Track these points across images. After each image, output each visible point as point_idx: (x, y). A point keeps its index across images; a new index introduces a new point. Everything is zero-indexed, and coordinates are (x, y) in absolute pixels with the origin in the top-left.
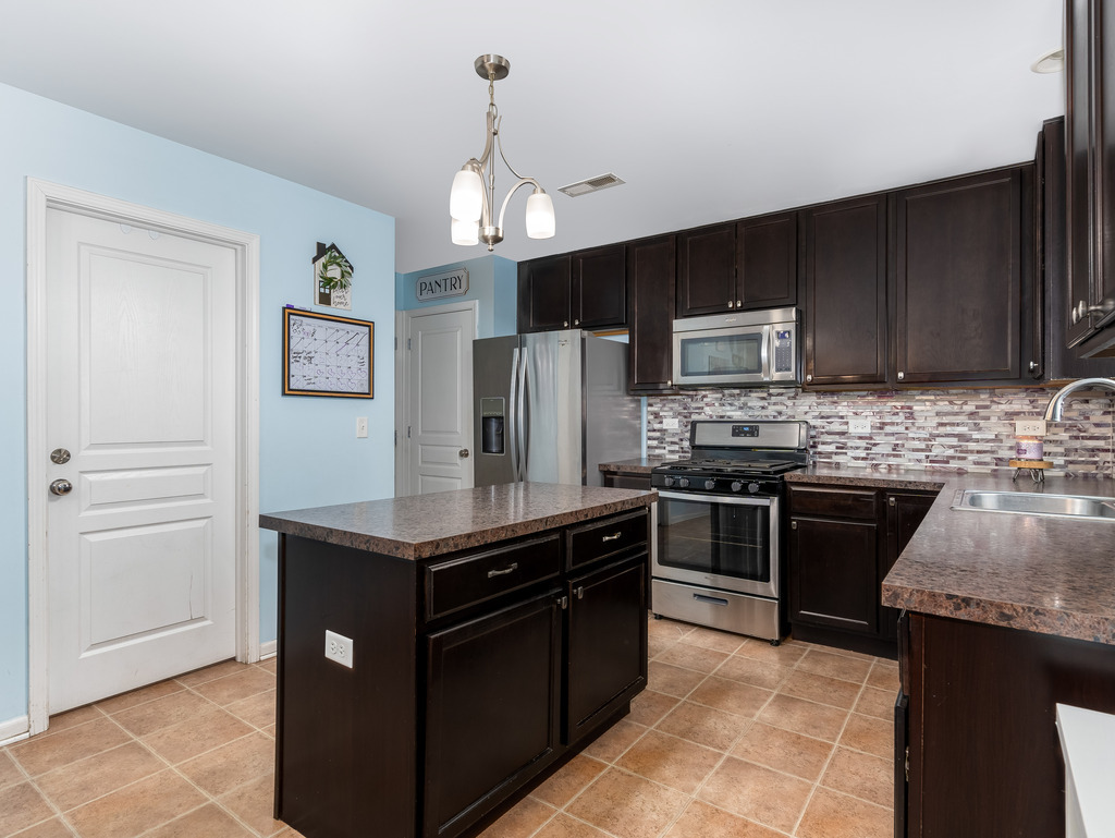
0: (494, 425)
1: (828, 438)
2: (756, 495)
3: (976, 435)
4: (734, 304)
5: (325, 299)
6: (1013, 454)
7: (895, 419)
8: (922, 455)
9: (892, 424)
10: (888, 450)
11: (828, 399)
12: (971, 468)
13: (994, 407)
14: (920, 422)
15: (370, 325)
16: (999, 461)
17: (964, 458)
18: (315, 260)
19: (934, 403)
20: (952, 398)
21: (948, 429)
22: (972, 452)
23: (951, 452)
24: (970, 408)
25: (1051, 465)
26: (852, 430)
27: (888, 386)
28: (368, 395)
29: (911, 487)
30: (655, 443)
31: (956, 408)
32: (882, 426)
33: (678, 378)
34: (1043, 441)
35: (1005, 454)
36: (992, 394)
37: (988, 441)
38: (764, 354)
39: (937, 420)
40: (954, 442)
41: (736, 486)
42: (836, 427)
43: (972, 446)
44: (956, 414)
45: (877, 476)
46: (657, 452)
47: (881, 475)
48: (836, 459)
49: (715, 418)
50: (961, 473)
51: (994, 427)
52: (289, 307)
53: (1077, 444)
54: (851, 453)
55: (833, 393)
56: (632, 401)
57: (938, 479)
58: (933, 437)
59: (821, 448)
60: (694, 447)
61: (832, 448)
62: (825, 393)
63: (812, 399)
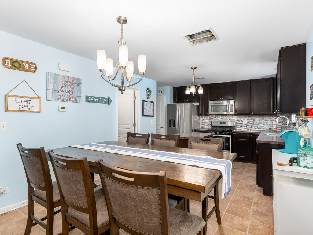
0: (172, 121)
1: (238, 124)
2: (227, 135)
3: (266, 124)
4: (221, 99)
5: (148, 98)
6: (272, 127)
7: (251, 121)
8: (256, 128)
9: (251, 122)
10: (250, 127)
11: (239, 117)
12: (265, 130)
13: (269, 119)
14: (256, 121)
15: (153, 102)
16: (270, 129)
17: (264, 128)
18: (147, 91)
19: (258, 118)
20: (262, 117)
21: (261, 123)
22: (265, 127)
23: (262, 127)
24: (265, 119)
25: (278, 129)
26: (243, 123)
27: (251, 115)
28: (153, 116)
29: (255, 133)
30: (203, 125)
31: (262, 119)
32: (249, 122)
33: (210, 113)
34: (277, 125)
35: (271, 127)
36: (269, 117)
37: (268, 125)
38: (228, 108)
39: (259, 121)
40: (262, 125)
41: (223, 133)
42: (240, 122)
43: (265, 126)
44: (263, 120)
45: (248, 131)
46: (203, 127)
47: (249, 131)
48: (240, 128)
49: (216, 120)
50: (263, 131)
51: (269, 122)
52: (143, 100)
53: (283, 126)
54: (243, 127)
55: (240, 116)
56: (198, 117)
57: (259, 132)
58: (258, 124)
59: (237, 126)
60: (212, 126)
61: (239, 126)
62: (238, 116)
63: (236, 117)
